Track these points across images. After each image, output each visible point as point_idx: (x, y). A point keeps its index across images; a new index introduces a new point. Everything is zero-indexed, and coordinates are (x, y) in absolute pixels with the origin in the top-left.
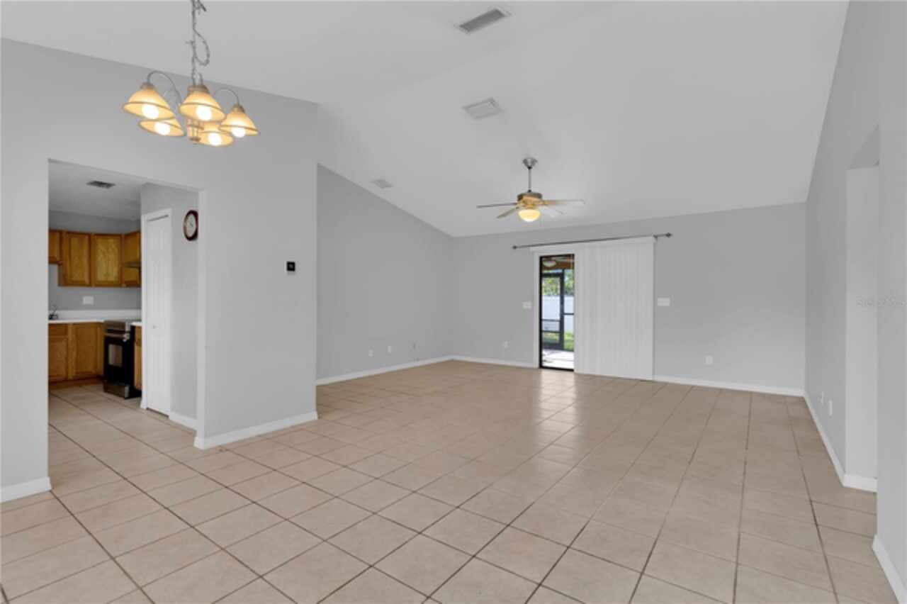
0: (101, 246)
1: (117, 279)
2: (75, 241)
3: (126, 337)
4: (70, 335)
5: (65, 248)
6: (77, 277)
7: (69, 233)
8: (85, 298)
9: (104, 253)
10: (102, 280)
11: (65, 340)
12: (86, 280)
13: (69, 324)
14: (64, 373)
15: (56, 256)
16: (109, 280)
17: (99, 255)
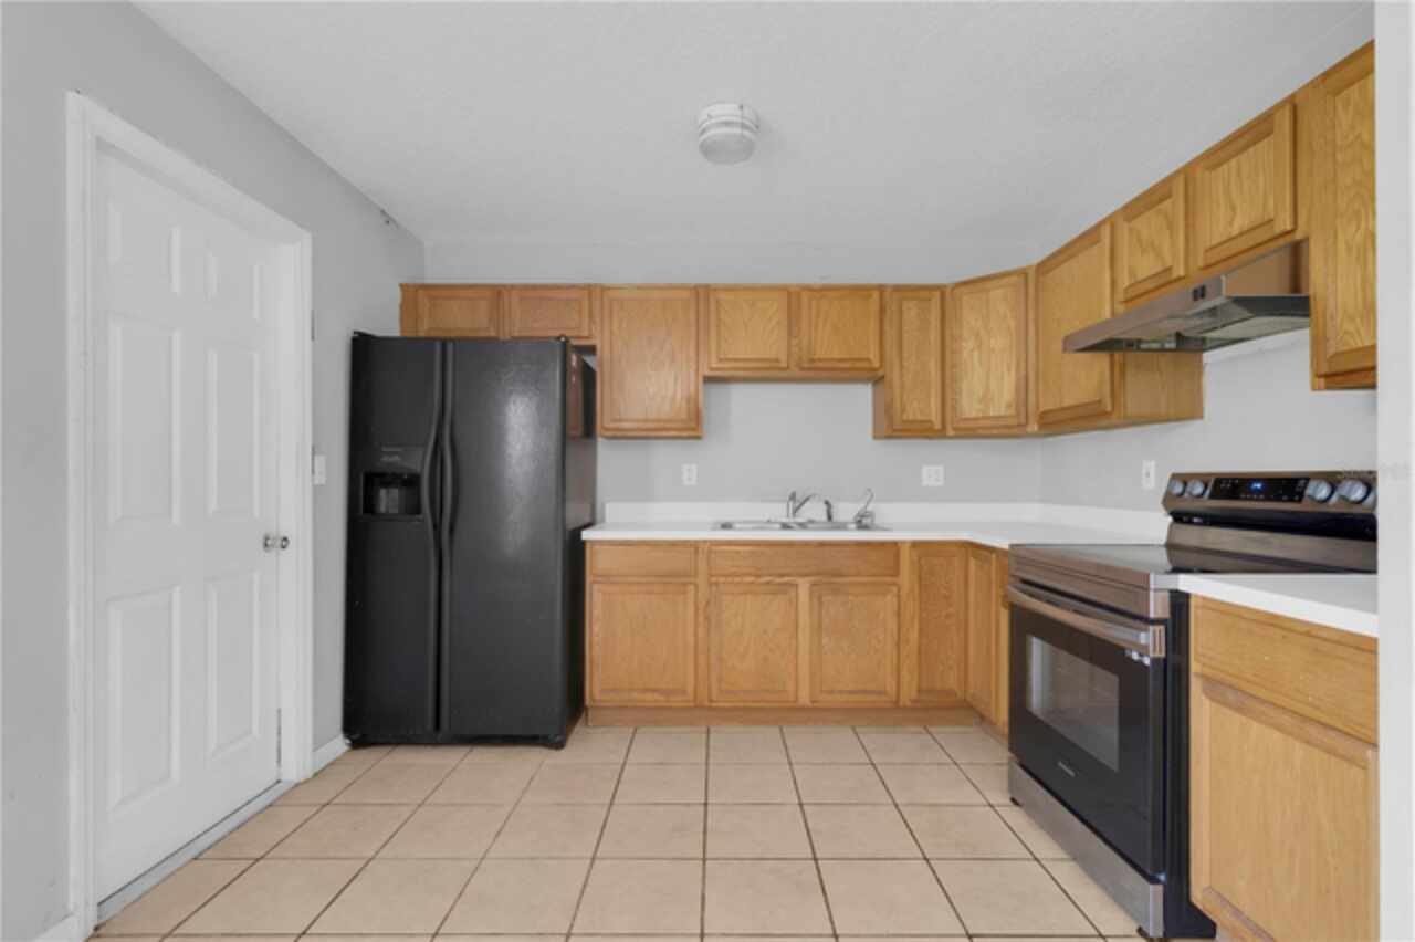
0: (970, 319)
1: (1012, 411)
2: (911, 310)
3: (1148, 644)
4: (906, 577)
5: (890, 333)
6: (913, 412)
7: (898, 288)
8: (925, 470)
9: (977, 335)
10: (974, 414)
11: (895, 589)
12: (933, 418)
13: (903, 542)
14: (891, 687)
15: (871, 356)
16: (992, 414)
17: (964, 344)
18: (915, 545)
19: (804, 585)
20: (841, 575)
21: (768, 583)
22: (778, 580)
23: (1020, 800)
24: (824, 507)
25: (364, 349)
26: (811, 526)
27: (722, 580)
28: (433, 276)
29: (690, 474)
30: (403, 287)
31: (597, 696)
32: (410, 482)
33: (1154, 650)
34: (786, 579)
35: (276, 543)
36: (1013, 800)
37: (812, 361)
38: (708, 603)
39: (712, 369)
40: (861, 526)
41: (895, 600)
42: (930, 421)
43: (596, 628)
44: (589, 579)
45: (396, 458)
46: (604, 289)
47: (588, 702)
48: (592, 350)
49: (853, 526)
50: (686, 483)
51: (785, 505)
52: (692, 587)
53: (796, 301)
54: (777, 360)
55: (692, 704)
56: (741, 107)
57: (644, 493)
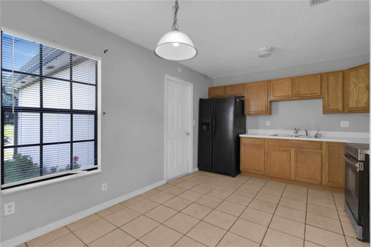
0: (352, 79)
2: (332, 78)
3: (358, 167)
4: (324, 151)
5: (324, 85)
6: (332, 107)
7: (327, 73)
8: (342, 122)
9: (355, 83)
10: (353, 107)
11: (320, 154)
12: (340, 108)
13: (324, 142)
14: (319, 179)
15: (318, 92)
16: (359, 106)
17: (350, 87)
18: (327, 142)
19: (293, 150)
20: (303, 149)
21: (283, 149)
22: (286, 149)
23: (346, 211)
24: (305, 132)
25: (202, 101)
26: (300, 136)
27: (271, 147)
28: (215, 85)
29: (268, 123)
30: (209, 88)
31: (242, 169)
32: (208, 124)
33: (360, 168)
34: (287, 148)
35: (188, 134)
36: (345, 211)
37: (299, 95)
38: (267, 153)
39: (271, 99)
40: (316, 137)
41: (320, 157)
42: (339, 109)
43: (242, 155)
44: (241, 144)
45: (206, 120)
46: (246, 84)
47: (241, 170)
48: (244, 97)
49: (313, 137)
50: (267, 125)
51: (293, 131)
52: (263, 148)
53: (294, 81)
54: (289, 96)
55: (263, 174)
56: (267, 47)
57: (257, 127)
